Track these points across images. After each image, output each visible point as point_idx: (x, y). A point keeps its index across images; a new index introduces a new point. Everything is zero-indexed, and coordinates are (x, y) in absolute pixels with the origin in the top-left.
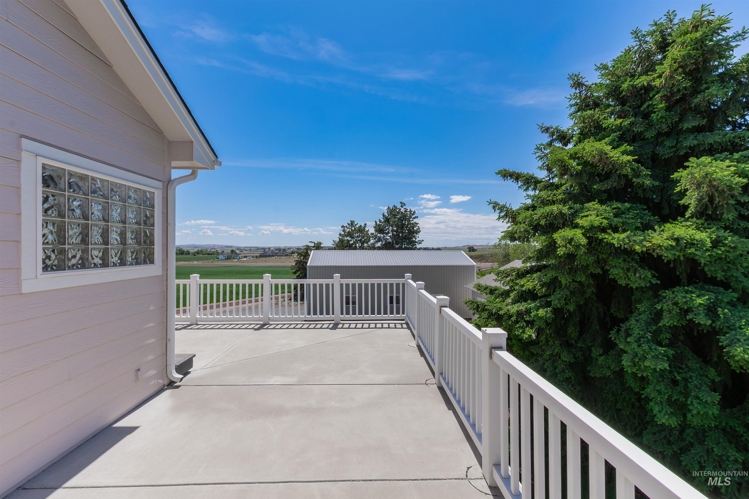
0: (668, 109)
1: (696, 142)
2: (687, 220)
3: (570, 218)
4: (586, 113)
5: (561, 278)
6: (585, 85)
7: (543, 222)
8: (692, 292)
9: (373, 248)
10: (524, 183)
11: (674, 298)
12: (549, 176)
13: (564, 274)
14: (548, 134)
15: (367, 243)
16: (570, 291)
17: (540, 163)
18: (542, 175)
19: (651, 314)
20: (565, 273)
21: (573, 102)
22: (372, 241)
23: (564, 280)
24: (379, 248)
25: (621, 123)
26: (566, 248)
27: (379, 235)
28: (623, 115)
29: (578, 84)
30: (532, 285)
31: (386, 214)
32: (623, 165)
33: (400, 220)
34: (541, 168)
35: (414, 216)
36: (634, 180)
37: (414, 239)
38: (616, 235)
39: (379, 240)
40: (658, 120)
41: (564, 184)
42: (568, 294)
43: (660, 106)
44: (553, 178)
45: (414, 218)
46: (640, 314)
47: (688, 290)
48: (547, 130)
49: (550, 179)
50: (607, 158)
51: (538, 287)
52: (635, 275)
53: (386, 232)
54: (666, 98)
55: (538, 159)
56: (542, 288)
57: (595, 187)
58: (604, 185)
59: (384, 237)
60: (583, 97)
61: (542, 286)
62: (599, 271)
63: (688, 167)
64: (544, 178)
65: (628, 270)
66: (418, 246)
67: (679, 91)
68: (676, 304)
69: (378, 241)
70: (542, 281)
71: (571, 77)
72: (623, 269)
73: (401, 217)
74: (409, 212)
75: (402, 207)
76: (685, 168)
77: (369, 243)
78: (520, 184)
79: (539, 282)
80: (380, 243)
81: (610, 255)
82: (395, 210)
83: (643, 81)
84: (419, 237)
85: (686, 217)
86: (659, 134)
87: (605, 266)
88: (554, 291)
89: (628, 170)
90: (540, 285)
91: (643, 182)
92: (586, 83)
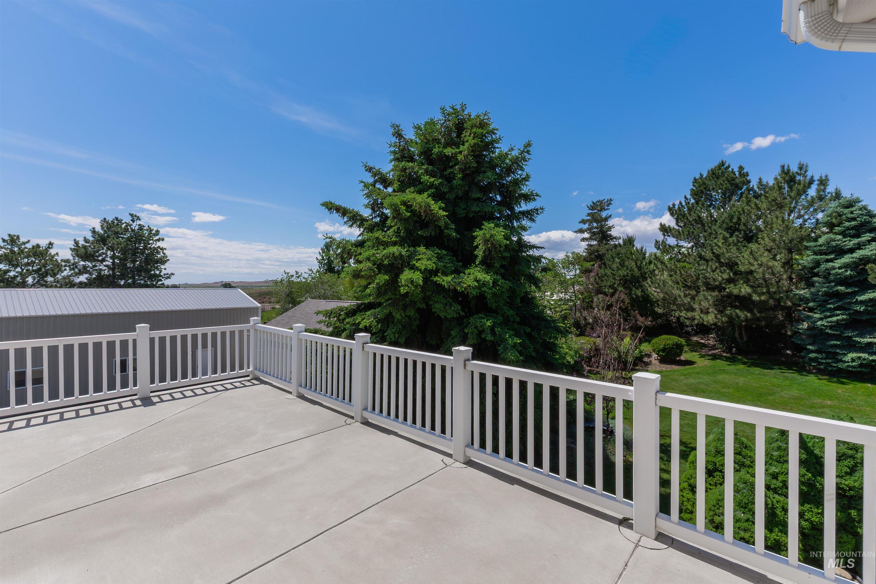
0: (463, 179)
1: (478, 209)
2: (476, 266)
3: (406, 260)
4: (408, 164)
5: (396, 313)
6: (404, 138)
7: (386, 262)
8: (483, 318)
9: (69, 284)
10: (350, 219)
11: (475, 323)
12: (371, 215)
13: (398, 309)
14: (370, 174)
15: (54, 275)
16: (402, 325)
17: (366, 201)
18: (366, 213)
19: (460, 337)
20: (400, 309)
21: (392, 149)
22: (66, 273)
23: (398, 316)
24: (82, 285)
25: (433, 182)
26: (408, 287)
27: (82, 263)
28: (433, 174)
29: (398, 135)
30: (368, 323)
31: (98, 229)
32: (439, 219)
33: (131, 241)
34: (366, 206)
35: (157, 237)
36: (446, 231)
37: (157, 272)
38: (445, 278)
39: (84, 270)
40: (457, 186)
41: (393, 226)
42: (401, 328)
43: (459, 176)
44: (375, 217)
45: (159, 240)
46: (453, 338)
47: (481, 317)
48: (370, 169)
49: (373, 218)
50: (430, 210)
51: (374, 323)
52: (450, 308)
53: (100, 258)
54: (462, 170)
55: (365, 196)
56: (378, 325)
57: (419, 233)
58: (425, 232)
59: (95, 266)
60: (401, 147)
61: (378, 322)
62: (424, 306)
63: (483, 229)
64: (368, 217)
65: (446, 304)
66: (167, 282)
67: (469, 167)
68: (476, 327)
69: (80, 273)
70: (377, 318)
71: (393, 126)
72: (443, 303)
73: (132, 237)
74: (147, 230)
75: (133, 221)
76: (481, 229)
77: (58, 276)
78: (346, 219)
79: (375, 318)
80: (87, 276)
81: (433, 292)
82: (118, 224)
83: (449, 151)
84: (166, 268)
85: (477, 263)
86: (457, 197)
87: (429, 301)
88: (388, 327)
89: (442, 223)
90: (376, 321)
91: (451, 234)
92: (404, 136)
